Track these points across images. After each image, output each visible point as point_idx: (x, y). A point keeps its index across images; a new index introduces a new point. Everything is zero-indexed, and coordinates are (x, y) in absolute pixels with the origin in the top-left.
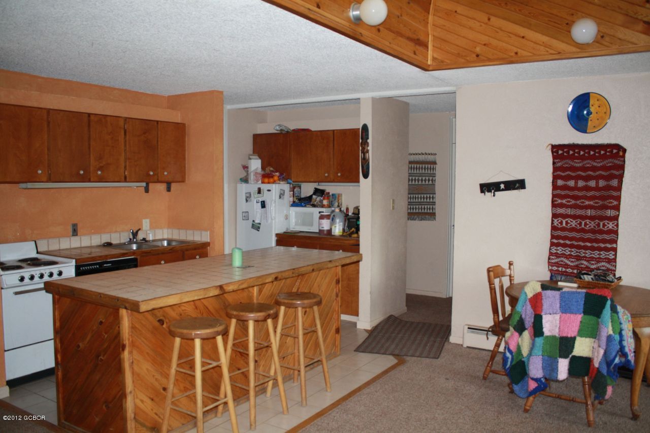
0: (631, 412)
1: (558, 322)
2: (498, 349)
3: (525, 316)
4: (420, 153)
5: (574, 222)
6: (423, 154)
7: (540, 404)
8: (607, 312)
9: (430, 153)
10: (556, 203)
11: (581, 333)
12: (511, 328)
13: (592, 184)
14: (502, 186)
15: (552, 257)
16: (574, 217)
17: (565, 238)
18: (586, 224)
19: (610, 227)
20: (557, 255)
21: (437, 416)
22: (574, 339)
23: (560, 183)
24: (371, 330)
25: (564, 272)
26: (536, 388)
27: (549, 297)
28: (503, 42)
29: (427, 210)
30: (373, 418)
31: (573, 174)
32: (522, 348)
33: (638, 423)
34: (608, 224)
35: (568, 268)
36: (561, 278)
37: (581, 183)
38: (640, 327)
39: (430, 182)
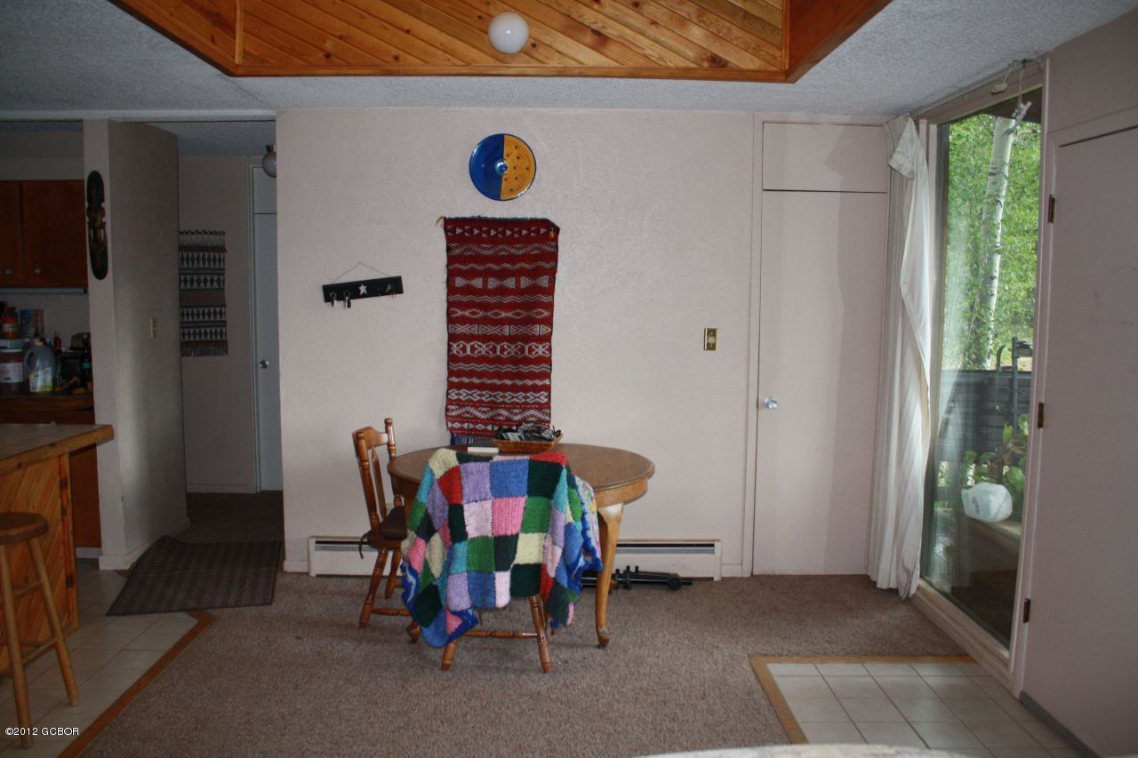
0: (596, 635)
1: (490, 513)
2: (382, 572)
3: (434, 509)
4: (193, 230)
5: (484, 346)
6: (199, 233)
7: (465, 653)
8: (563, 487)
9: (212, 230)
10: (454, 316)
11: (526, 528)
12: (411, 534)
13: (510, 283)
14: (363, 289)
15: (451, 407)
16: (484, 338)
17: (471, 374)
18: (503, 350)
19: (540, 353)
20: (460, 403)
21: (299, 707)
22: (516, 537)
23: (459, 282)
24: (129, 570)
25: (472, 430)
26: (460, 626)
27: (472, 473)
28: (374, 36)
29: (211, 337)
30: (183, 735)
31: (480, 268)
32: (431, 564)
33: (609, 651)
34: (537, 347)
35: (477, 423)
36: (468, 441)
37: (493, 283)
38: (606, 506)
39: (215, 284)
